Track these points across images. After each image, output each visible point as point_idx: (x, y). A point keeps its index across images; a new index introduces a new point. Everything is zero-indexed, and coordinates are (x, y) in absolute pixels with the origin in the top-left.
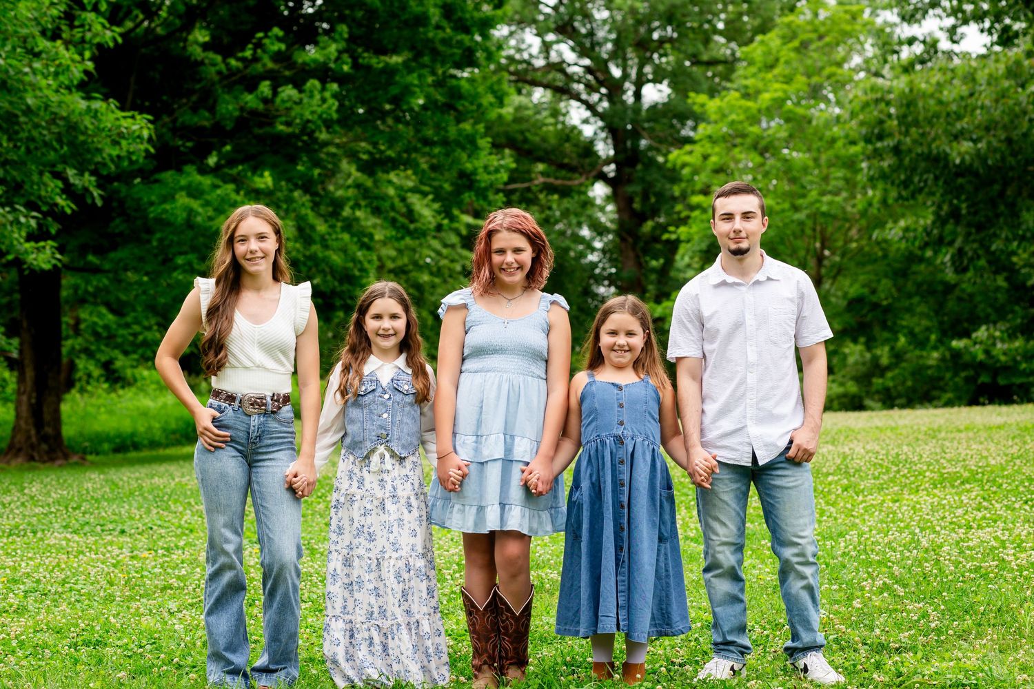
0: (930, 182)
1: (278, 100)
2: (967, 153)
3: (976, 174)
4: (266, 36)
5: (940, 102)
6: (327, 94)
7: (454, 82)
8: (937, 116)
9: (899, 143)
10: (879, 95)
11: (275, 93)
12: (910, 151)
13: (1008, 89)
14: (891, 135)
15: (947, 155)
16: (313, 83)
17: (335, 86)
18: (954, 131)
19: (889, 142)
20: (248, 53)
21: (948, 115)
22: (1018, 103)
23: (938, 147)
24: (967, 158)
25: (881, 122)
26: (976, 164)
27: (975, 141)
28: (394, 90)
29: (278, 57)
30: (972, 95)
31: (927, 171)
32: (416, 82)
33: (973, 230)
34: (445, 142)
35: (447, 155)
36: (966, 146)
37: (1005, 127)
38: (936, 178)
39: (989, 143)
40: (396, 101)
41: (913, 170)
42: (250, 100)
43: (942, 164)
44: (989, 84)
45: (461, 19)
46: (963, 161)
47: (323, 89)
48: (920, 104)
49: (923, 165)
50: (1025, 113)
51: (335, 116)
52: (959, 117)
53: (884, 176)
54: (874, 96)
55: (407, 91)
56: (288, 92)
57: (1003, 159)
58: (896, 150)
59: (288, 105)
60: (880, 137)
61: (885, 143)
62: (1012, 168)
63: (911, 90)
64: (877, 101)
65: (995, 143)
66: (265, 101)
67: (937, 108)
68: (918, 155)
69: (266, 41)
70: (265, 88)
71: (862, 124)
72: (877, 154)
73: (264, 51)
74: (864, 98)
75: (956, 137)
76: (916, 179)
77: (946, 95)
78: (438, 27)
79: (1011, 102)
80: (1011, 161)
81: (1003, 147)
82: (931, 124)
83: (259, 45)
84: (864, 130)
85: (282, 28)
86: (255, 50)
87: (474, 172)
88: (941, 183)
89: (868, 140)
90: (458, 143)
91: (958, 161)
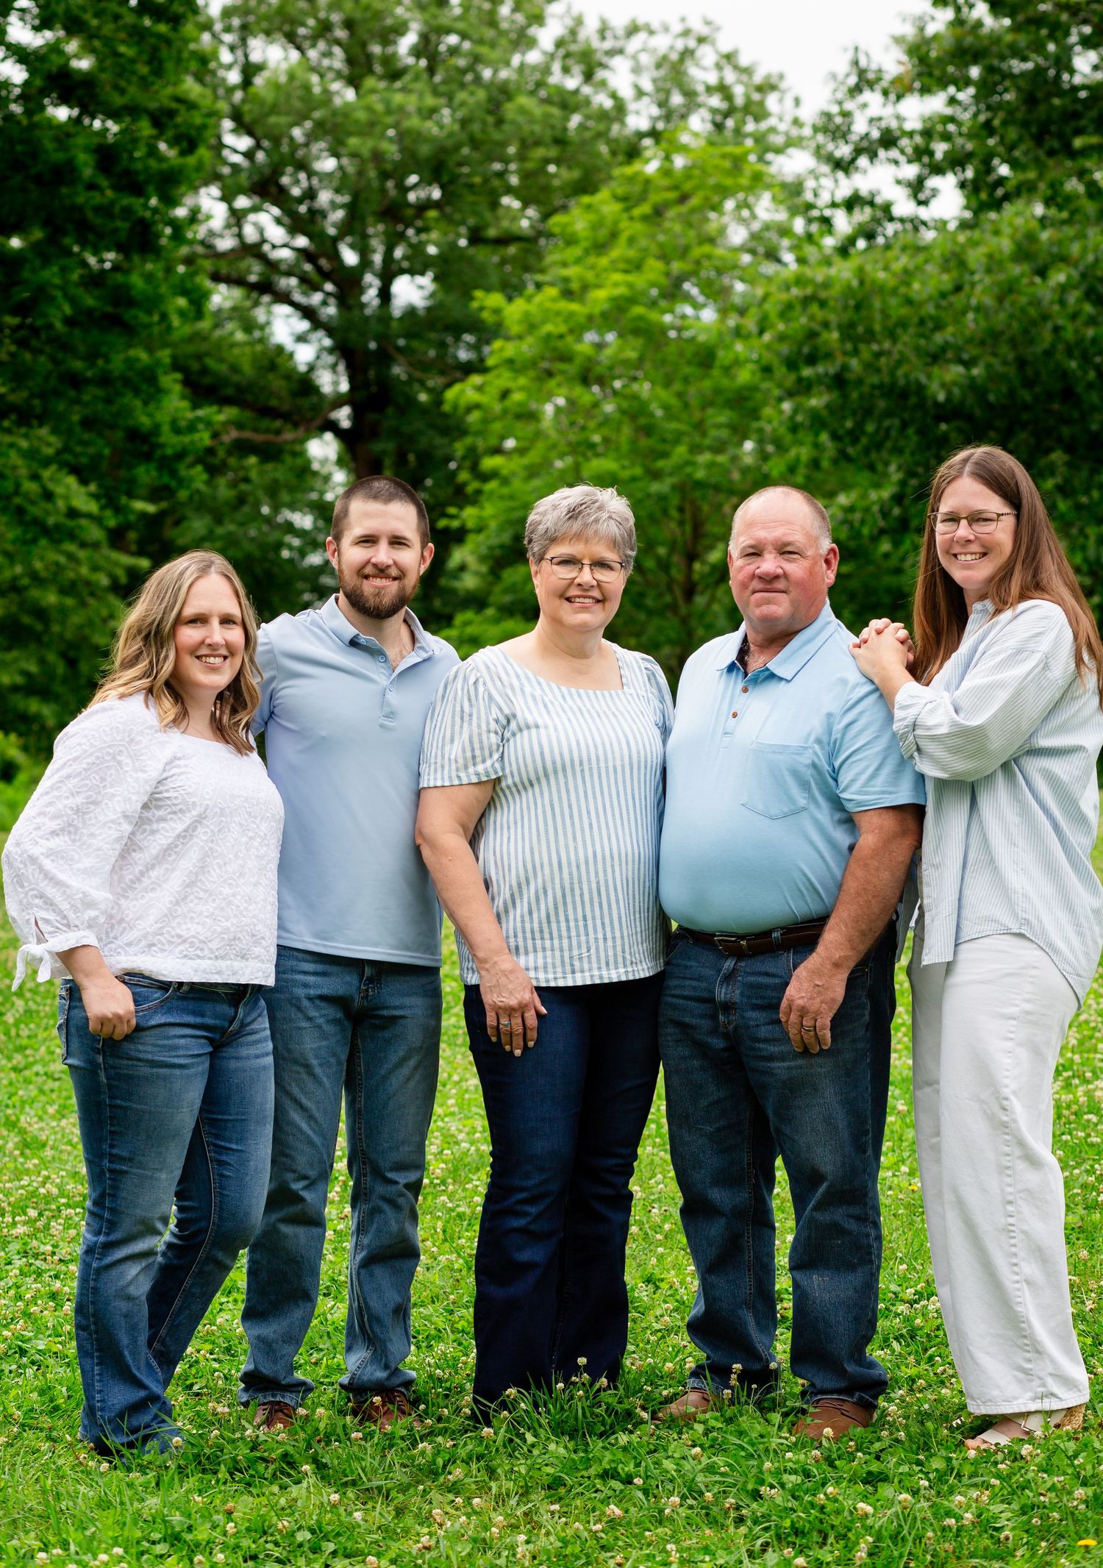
0: (894, 433)
2: (955, 383)
3: (970, 418)
5: (909, 302)
8: (903, 324)
9: (845, 368)
10: (809, 291)
12: (860, 382)
13: (1018, 279)
14: (829, 356)
15: (920, 388)
18: (932, 348)
19: (826, 368)
21: (922, 322)
22: (1035, 302)
23: (906, 376)
24: (956, 391)
25: (812, 335)
26: (970, 401)
27: (967, 364)
28: (21, 294)
30: (958, 289)
31: (888, 414)
32: (57, 281)
34: (105, 380)
35: (108, 401)
36: (956, 372)
37: (1013, 342)
38: (904, 426)
39: (989, 367)
40: (25, 310)
41: (866, 413)
43: (913, 400)
44: (989, 271)
45: (128, 172)
46: (949, 399)
48: (877, 304)
49: (882, 404)
50: (1045, 317)
52: (939, 326)
53: (817, 422)
54: (801, 292)
55: (42, 294)
57: (1012, 393)
58: (839, 381)
60: (812, 360)
61: (820, 369)
62: (1026, 407)
63: (862, 282)
64: (806, 301)
65: (999, 368)
67: (904, 311)
68: (873, 387)
71: (782, 338)
72: (804, 387)
74: (784, 297)
75: (936, 357)
76: (870, 428)
77: (917, 289)
78: (92, 187)
79: (1023, 300)
80: (1026, 396)
81: (1012, 372)
82: (893, 337)
84: (785, 349)
87: (156, 429)
88: (911, 432)
89: (792, 364)
90: (126, 382)
91: (941, 397)
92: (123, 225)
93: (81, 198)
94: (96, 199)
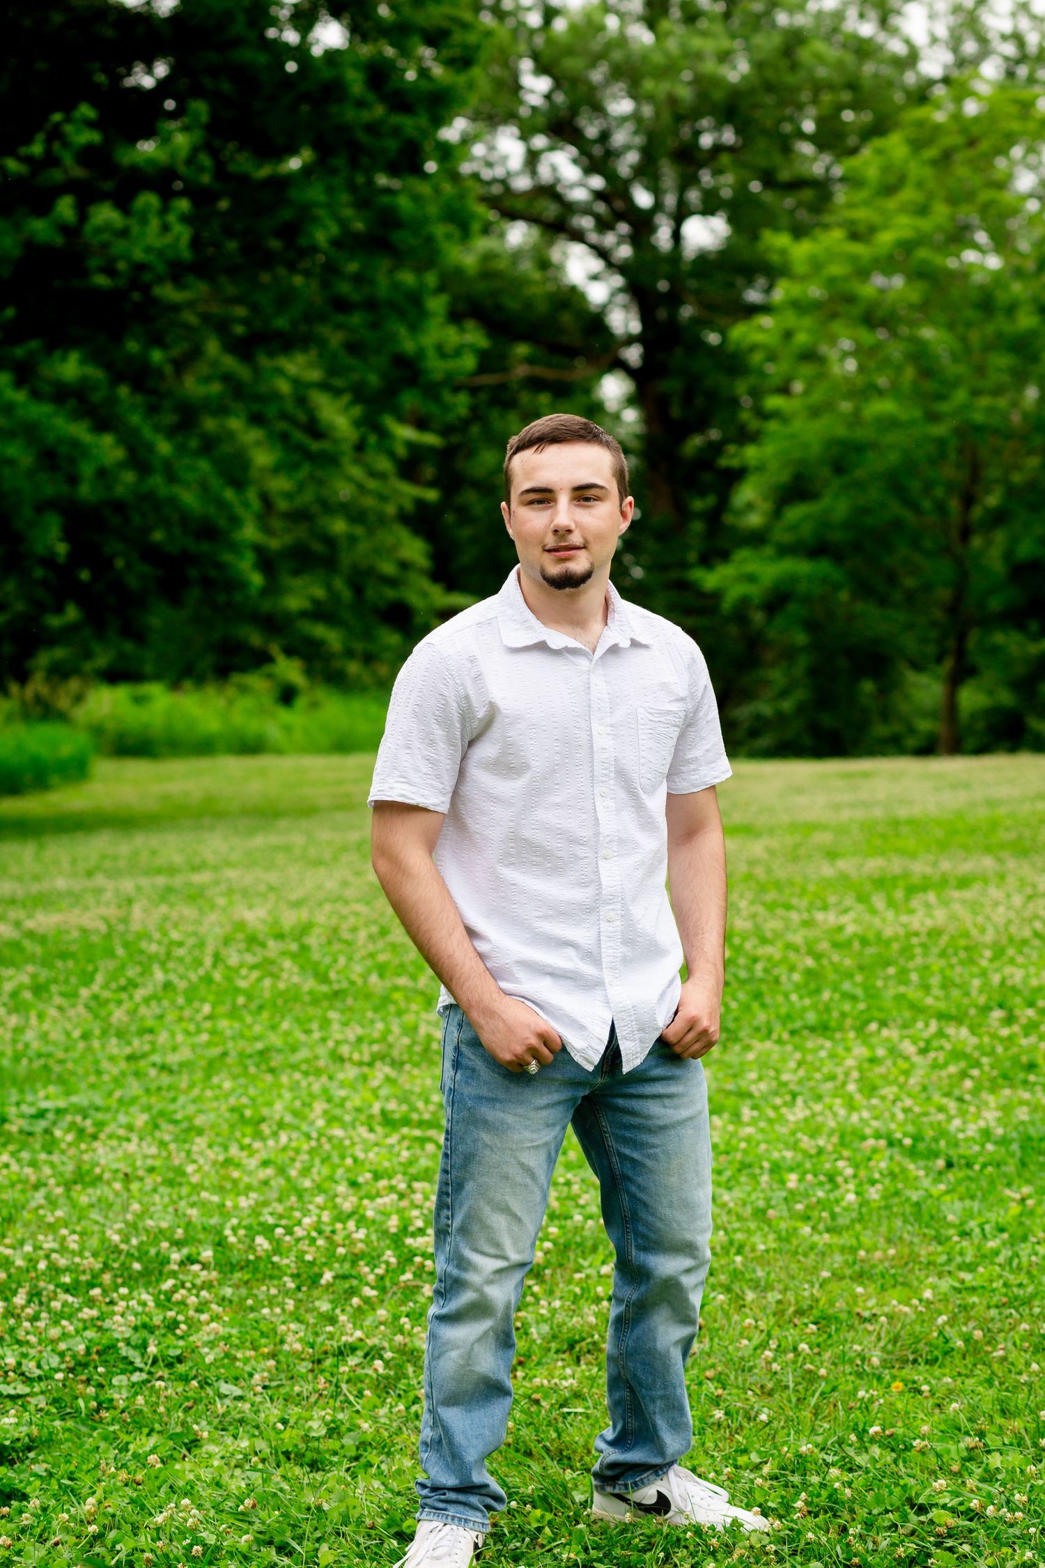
1: (88, 228)
4: (68, 120)
6: (171, 218)
7: (385, 200)
11: (83, 216)
16: (148, 200)
17: (183, 205)
20: (37, 149)
28: (286, 214)
29: (87, 155)
32: (321, 199)
34: (371, 305)
35: (375, 326)
40: (290, 232)
42: (40, 228)
45: (399, 93)
47: (165, 210)
51: (186, 254)
55: (306, 214)
56: (105, 214)
59: (105, 237)
66: (65, 229)
69: (68, 129)
70: (65, 208)
73: (66, 144)
78: (361, 104)
83: (56, 134)
85: (94, 104)
86: (49, 141)
87: (421, 354)
90: (393, 305)
92: (392, 145)
93: (350, 115)
94: (366, 116)
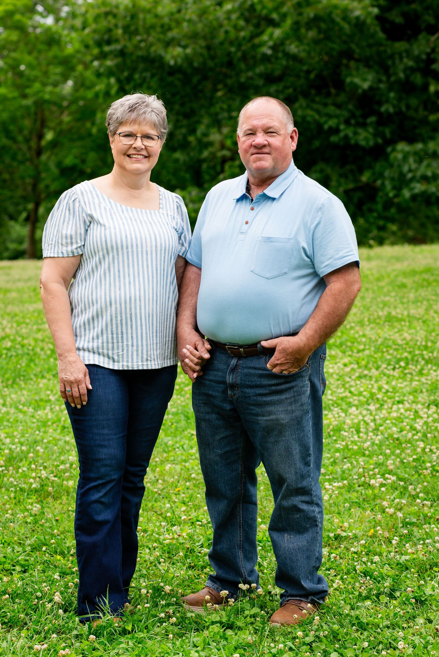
0: (148, 79)
2: (178, 56)
3: (185, 74)
5: (156, 16)
8: (153, 27)
9: (125, 46)
10: (108, 9)
12: (132, 54)
13: (208, 7)
14: (117, 41)
15: (161, 58)
18: (167, 39)
19: (116, 47)
21: (162, 26)
22: (217, 19)
23: (155, 51)
24: (179, 61)
25: (109, 30)
26: (185, 65)
27: (185, 47)
30: (179, 11)
31: (145, 70)
33: (181, 118)
36: (178, 50)
37: (205, 38)
38: (153, 76)
39: (194, 49)
41: (134, 70)
43: (157, 64)
46: (176, 63)
48: (141, 16)
49: (141, 66)
50: (221, 26)
52: (170, 29)
53: (110, 73)
54: (103, 9)
57: (204, 63)
58: (122, 53)
60: (109, 42)
61: (113, 47)
62: (211, 69)
63: (134, 6)
64: (107, 14)
65: (199, 50)
67: (154, 21)
68: (138, 57)
71: (95, 31)
72: (103, 56)
74: (97, 11)
75: (168, 44)
76: (136, 76)
77: (160, 10)
79: (211, 18)
80: (211, 64)
81: (205, 52)
82: (148, 34)
84: (97, 37)
88: (156, 79)
89: (99, 44)
91: (172, 63)
